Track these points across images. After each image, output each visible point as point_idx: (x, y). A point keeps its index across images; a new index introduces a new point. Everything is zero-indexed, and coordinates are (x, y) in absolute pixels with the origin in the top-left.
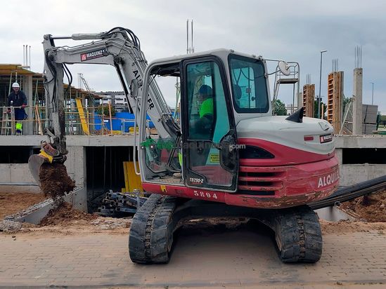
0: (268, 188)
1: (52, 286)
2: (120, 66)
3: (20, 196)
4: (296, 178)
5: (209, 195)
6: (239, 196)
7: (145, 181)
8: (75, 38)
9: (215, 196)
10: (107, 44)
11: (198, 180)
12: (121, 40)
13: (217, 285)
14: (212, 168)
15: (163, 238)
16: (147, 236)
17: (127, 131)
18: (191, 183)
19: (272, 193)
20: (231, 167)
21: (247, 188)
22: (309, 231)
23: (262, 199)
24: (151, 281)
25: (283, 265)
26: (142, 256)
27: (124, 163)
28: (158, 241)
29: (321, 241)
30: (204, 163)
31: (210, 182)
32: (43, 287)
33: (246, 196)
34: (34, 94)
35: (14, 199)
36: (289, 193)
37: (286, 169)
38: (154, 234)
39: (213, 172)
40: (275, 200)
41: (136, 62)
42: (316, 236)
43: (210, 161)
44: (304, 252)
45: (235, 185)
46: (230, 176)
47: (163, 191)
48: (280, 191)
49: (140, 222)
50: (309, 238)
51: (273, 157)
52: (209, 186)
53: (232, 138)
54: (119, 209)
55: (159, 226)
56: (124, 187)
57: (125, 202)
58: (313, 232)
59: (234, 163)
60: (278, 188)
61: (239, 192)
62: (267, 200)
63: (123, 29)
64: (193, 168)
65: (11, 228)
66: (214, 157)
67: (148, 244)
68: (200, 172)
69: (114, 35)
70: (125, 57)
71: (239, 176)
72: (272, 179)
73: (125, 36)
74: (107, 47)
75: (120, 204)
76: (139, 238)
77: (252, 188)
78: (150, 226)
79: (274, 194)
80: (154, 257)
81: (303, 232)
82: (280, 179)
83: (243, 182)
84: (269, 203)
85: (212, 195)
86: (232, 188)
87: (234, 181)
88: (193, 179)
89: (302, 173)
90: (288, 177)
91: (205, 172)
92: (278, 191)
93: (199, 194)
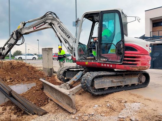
0: (135, 63)
5: (108, 65)
10: (45, 20)
11: (104, 59)
12: (51, 17)
14: (111, 55)
23: (132, 66)
31: (110, 60)
36: (142, 65)
37: (142, 56)
40: (137, 67)
41: (59, 23)
43: (110, 52)
46: (120, 58)
47: (86, 64)
51: (137, 51)
52: (110, 62)
53: (122, 42)
60: (138, 63)
61: (123, 64)
64: (102, 55)
66: (112, 50)
68: (106, 57)
77: (129, 62)
79: (136, 65)
82: (139, 59)
83: (124, 60)
84: (135, 68)
85: (110, 65)
86: (120, 62)
87: (121, 60)
88: (102, 59)
89: (145, 58)
90: (142, 59)
91: (108, 56)
92: (138, 64)
93: (104, 65)
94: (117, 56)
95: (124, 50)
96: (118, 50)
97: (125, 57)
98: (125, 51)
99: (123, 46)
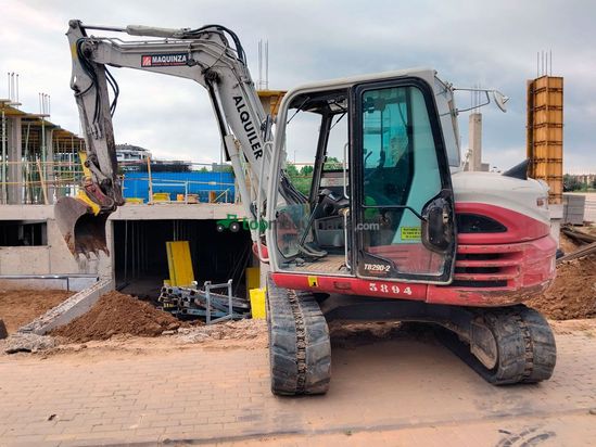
0: (499, 277)
1: (167, 442)
2: (215, 86)
3: (16, 295)
4: (533, 261)
5: (396, 289)
6: (453, 290)
7: (278, 270)
8: (131, 31)
9: (408, 291)
10: (192, 47)
11: (380, 268)
12: (217, 45)
13: (421, 425)
14: (406, 248)
15: (326, 357)
16: (301, 355)
17: (173, 198)
18: (367, 273)
19: (503, 283)
20: (443, 246)
21: (468, 277)
22: (538, 338)
23: (492, 292)
24: (317, 424)
25: (496, 389)
26: (293, 384)
27: (168, 243)
28: (318, 361)
29: (555, 352)
30: (390, 242)
31: (402, 269)
32: (153, 443)
33: (465, 289)
34: (23, 146)
35: (8, 298)
36: (526, 282)
37: (523, 247)
38: (311, 350)
39: (408, 254)
40: (509, 294)
41: (241, 84)
42: (548, 345)
43: (400, 237)
44: (531, 369)
45: (449, 274)
46: (439, 260)
47: (311, 284)
48: (516, 280)
49: (286, 333)
50: (539, 348)
51: (506, 230)
52: (400, 276)
53: (445, 202)
54: (185, 311)
55: (317, 338)
56: (169, 278)
57: (192, 300)
58: (544, 340)
59: (447, 239)
60: (513, 276)
61: (456, 283)
62: (498, 294)
63: (223, 28)
64: (370, 249)
65: (42, 346)
66: (408, 232)
67: (302, 366)
68: (383, 256)
69: (206, 35)
70: (223, 72)
71: (457, 259)
72: (506, 263)
73: (224, 40)
74: (192, 52)
75: (186, 304)
76: (289, 357)
77: (476, 277)
78: (303, 339)
79: (506, 285)
80: (310, 386)
81: (529, 339)
82: (516, 263)
83: (458, 270)
84: (499, 298)
85: (402, 290)
86: (443, 278)
87: (447, 268)
88: (370, 266)
89: (538, 253)
90: (526, 259)
91: (391, 255)
92: (512, 280)
93: (379, 289)
94: (428, 252)
95: (455, 230)
96: (432, 233)
97: (461, 257)
98: (459, 232)
99: (451, 214)
